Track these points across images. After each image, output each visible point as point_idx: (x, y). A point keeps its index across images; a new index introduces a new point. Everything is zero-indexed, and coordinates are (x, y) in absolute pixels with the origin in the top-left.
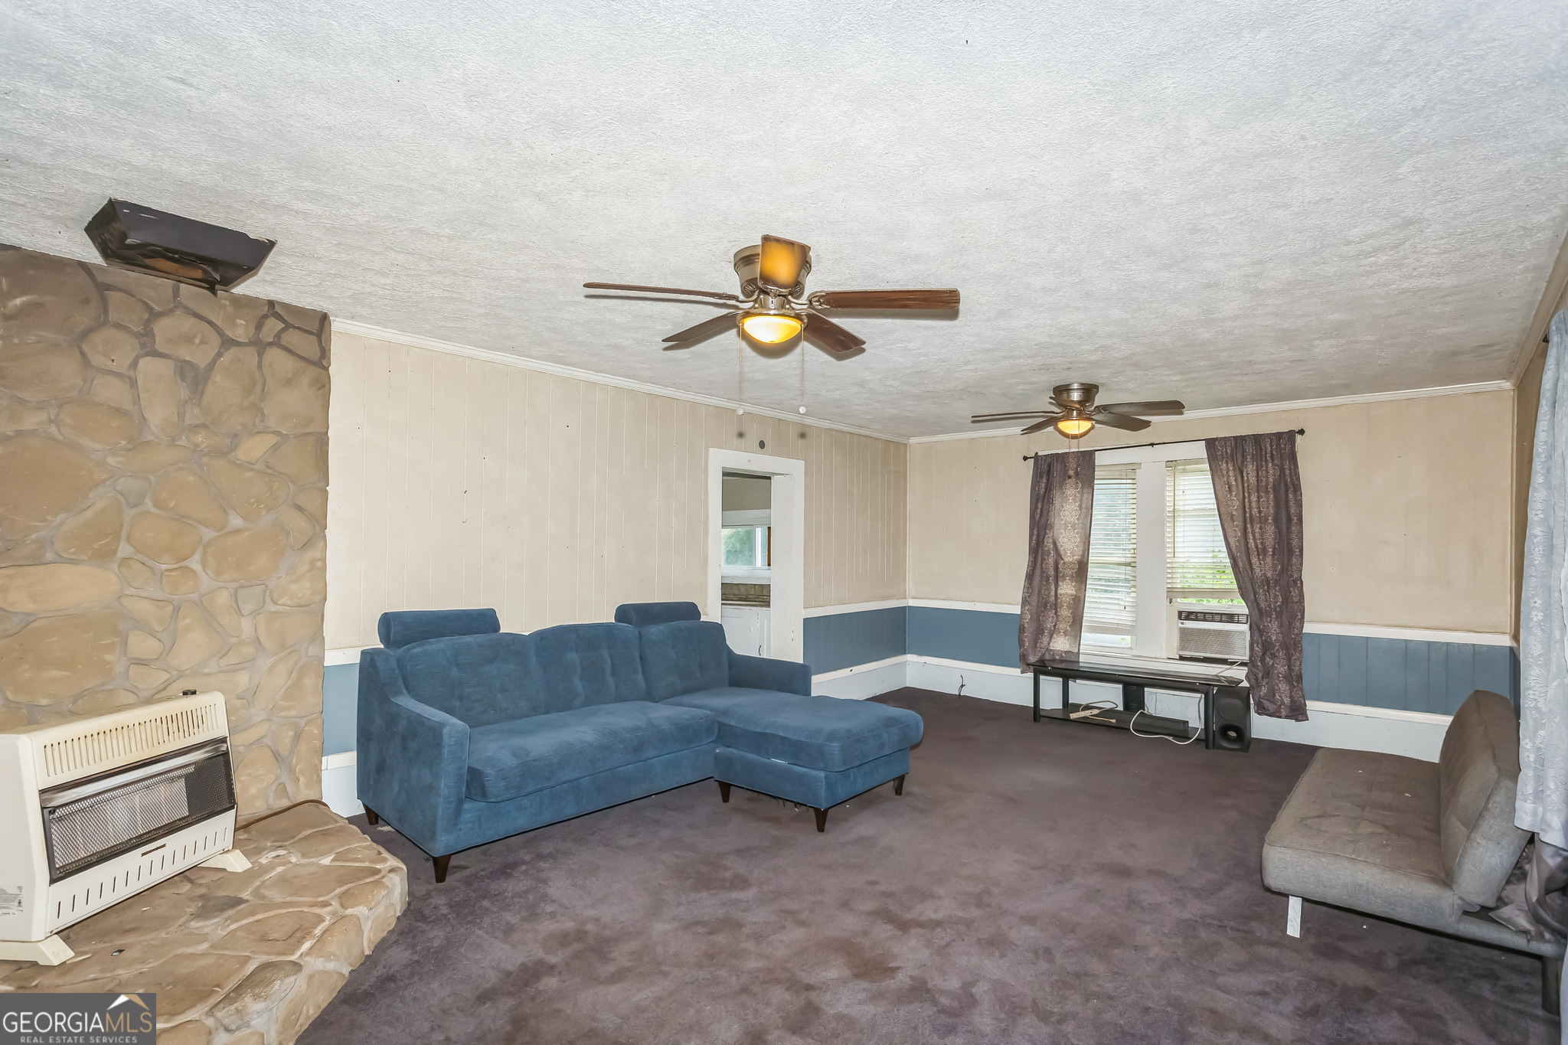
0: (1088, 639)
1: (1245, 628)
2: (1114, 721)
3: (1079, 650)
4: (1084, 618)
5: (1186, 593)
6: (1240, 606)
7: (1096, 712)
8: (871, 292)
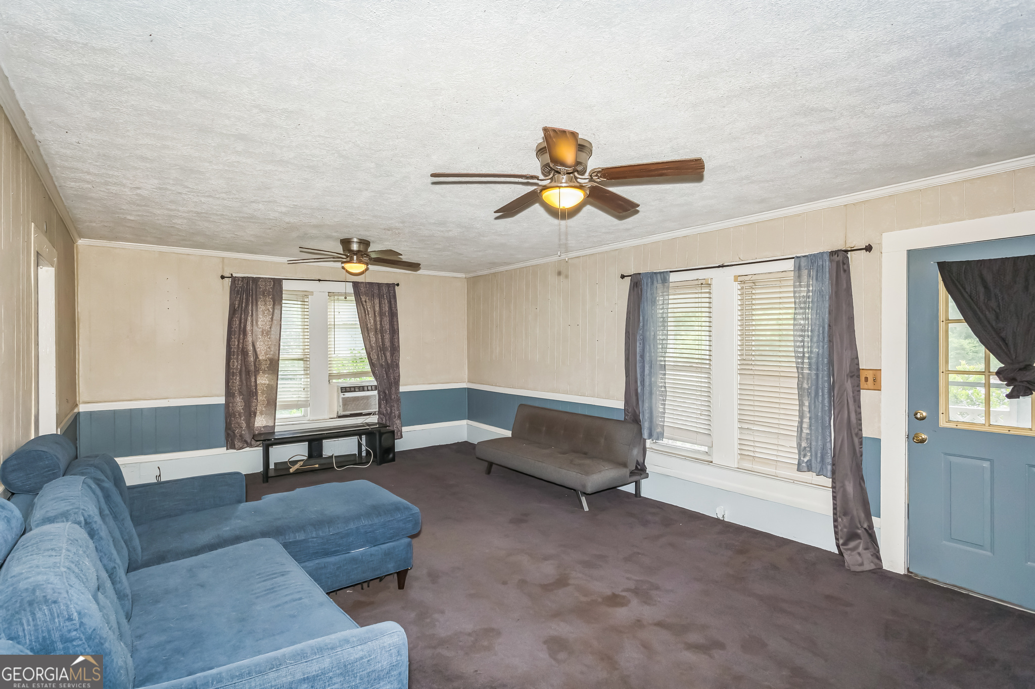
0: (281, 414)
1: (376, 393)
2: (317, 466)
3: (274, 423)
4: (277, 400)
5: (339, 376)
6: (371, 380)
7: (301, 463)
8: (635, 166)
